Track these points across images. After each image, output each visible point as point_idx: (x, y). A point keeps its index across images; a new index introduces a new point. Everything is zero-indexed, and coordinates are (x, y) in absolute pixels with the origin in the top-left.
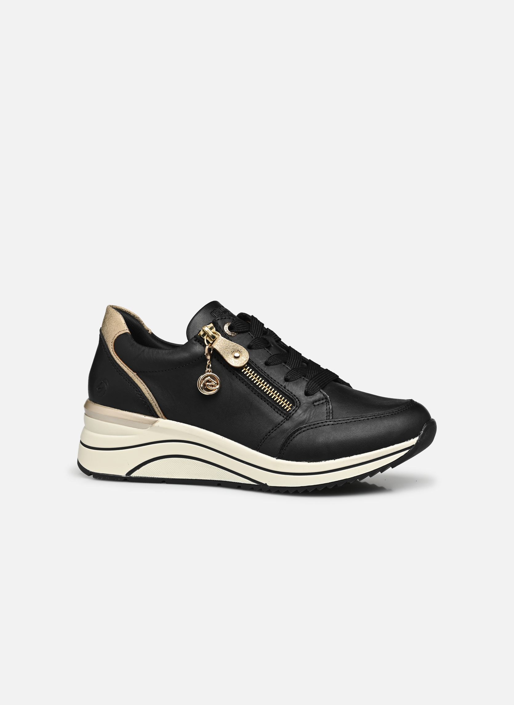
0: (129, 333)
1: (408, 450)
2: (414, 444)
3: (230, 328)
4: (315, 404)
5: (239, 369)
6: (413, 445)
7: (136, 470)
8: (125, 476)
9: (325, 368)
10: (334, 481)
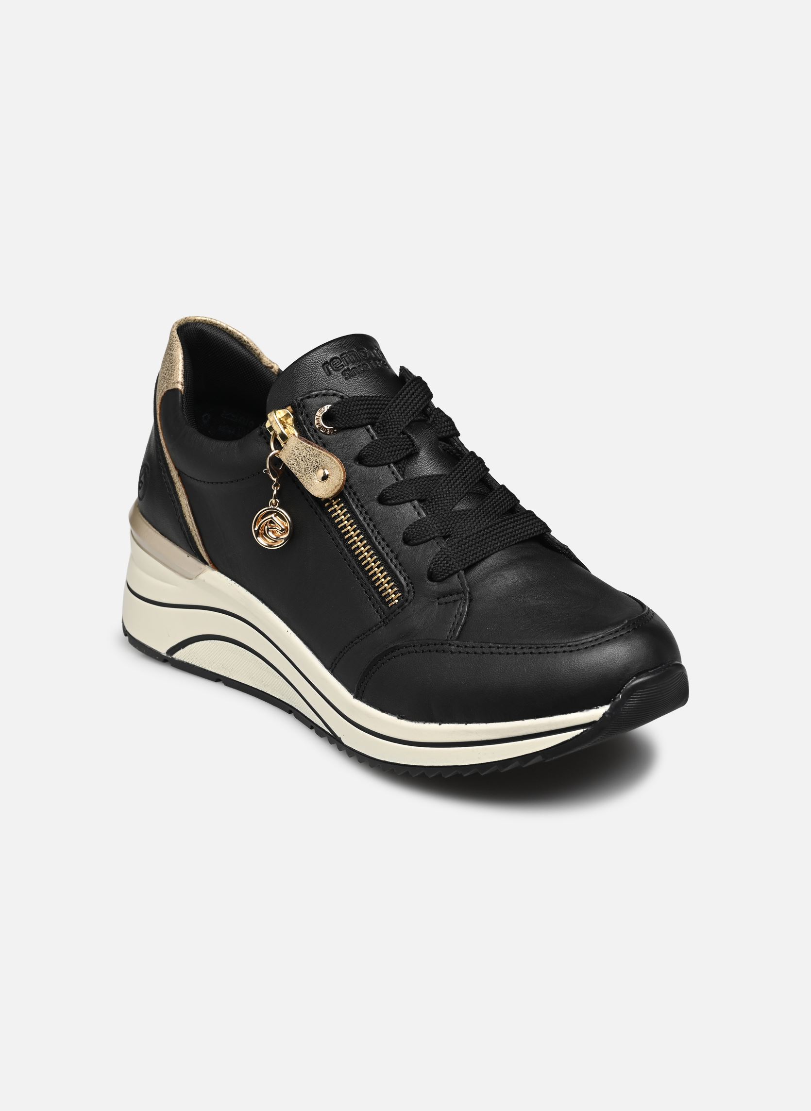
0: (181, 392)
1: (582, 731)
2: (597, 719)
3: (326, 417)
4: (442, 600)
5: (320, 504)
6: (594, 722)
7: (180, 649)
8: (165, 655)
9: (527, 509)
10: (437, 765)
